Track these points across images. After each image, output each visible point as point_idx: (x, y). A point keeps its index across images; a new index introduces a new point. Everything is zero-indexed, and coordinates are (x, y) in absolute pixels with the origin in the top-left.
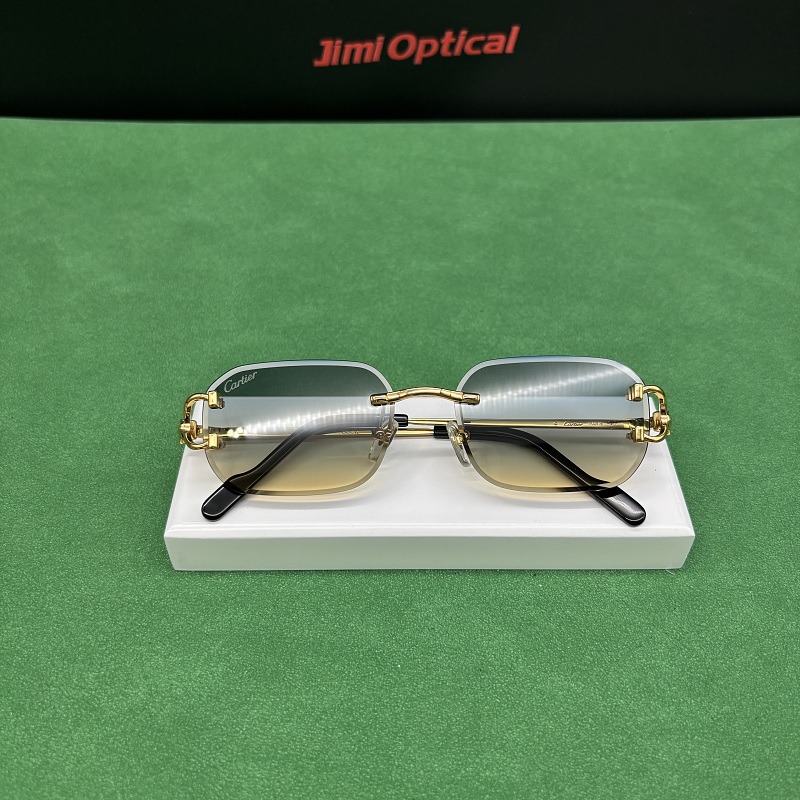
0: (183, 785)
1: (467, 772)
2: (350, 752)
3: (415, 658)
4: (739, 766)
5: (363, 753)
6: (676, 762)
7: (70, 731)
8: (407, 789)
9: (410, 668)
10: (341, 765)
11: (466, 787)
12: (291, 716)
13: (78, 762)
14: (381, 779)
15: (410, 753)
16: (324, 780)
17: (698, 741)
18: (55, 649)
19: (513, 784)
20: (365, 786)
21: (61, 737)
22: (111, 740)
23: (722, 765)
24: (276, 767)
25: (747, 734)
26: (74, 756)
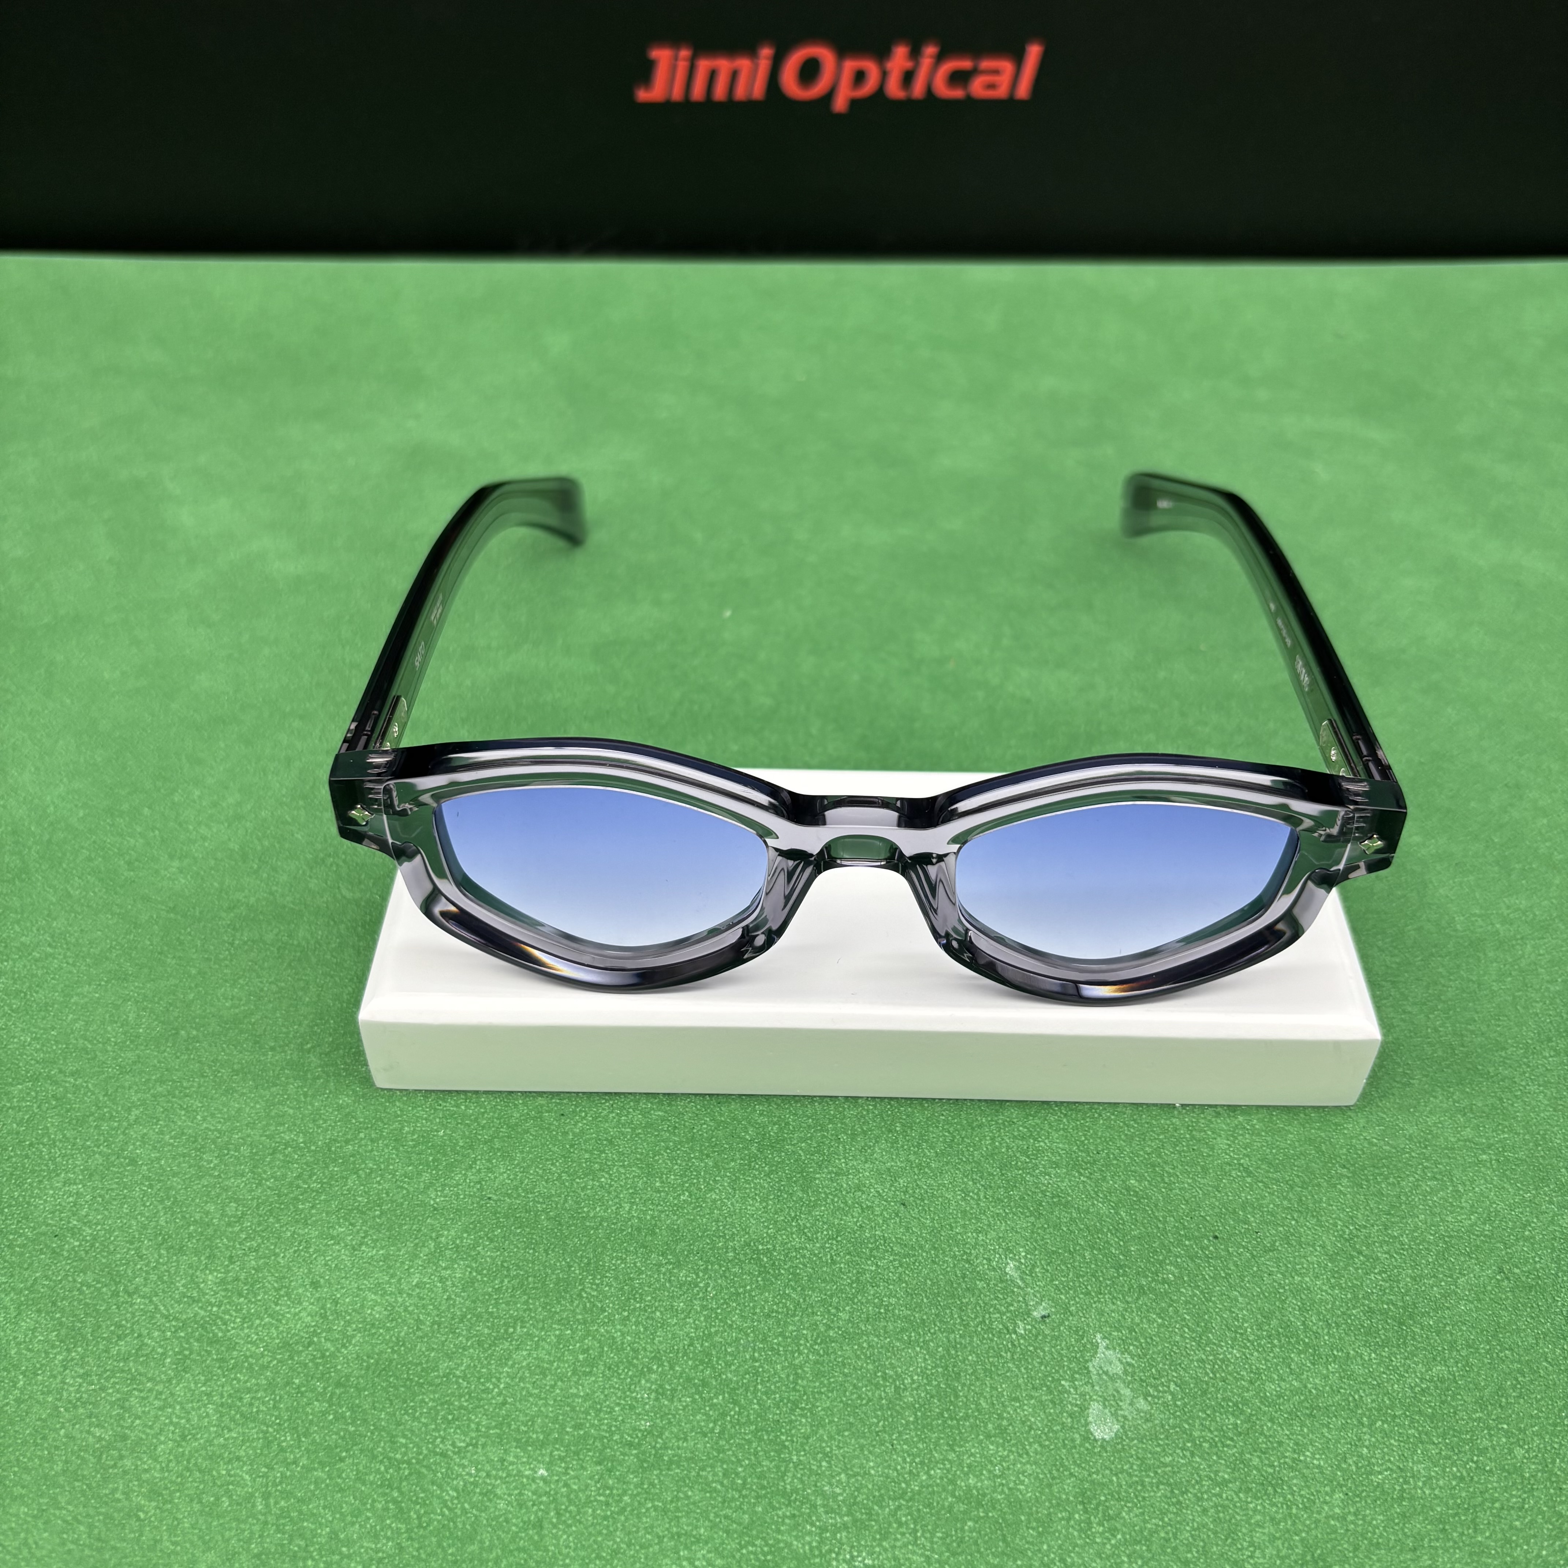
0: (381, 1486)
1: (930, 1477)
2: (705, 1435)
3: (834, 1262)
4: (1462, 1478)
5: (732, 1437)
6: (1339, 1467)
7: (169, 1381)
8: (814, 1506)
9: (824, 1281)
10: (688, 1459)
11: (929, 1505)
12: (591, 1363)
13: (183, 1437)
14: (763, 1487)
15: (821, 1439)
16: (652, 1484)
17: (1382, 1430)
18: (145, 1227)
19: (1020, 1502)
20: (733, 1499)
21: (150, 1390)
22: (247, 1397)
23: (1430, 1478)
24: (561, 1459)
25: (1480, 1418)
26: (176, 1425)
